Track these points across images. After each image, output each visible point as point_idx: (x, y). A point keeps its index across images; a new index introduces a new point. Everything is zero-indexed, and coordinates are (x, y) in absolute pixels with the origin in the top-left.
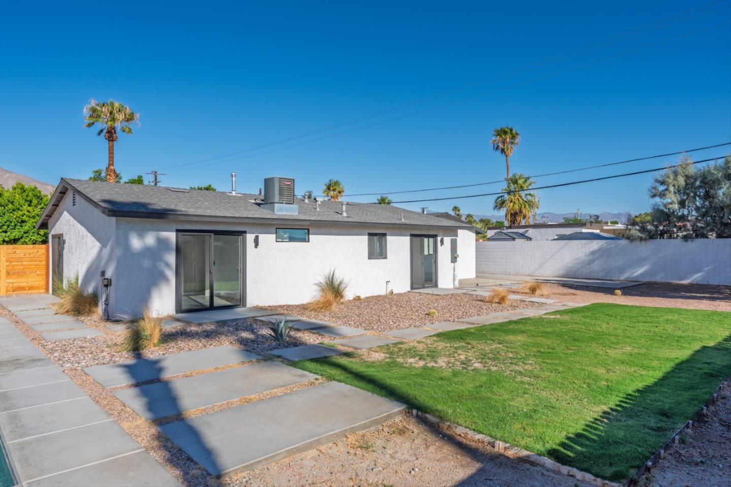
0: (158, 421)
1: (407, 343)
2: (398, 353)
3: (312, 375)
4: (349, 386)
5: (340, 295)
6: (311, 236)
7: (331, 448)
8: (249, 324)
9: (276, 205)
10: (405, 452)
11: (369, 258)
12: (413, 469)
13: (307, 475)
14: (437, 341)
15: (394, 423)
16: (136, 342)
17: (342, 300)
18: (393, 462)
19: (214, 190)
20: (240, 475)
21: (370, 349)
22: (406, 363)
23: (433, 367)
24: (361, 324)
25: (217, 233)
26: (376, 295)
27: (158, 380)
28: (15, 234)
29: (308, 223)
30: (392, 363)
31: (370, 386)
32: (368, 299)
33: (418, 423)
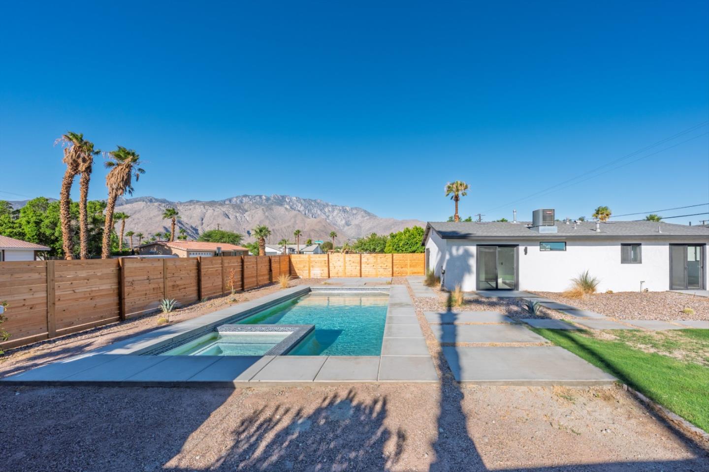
0: (443, 345)
1: (644, 332)
2: (630, 338)
3: (544, 339)
4: (570, 353)
5: (592, 288)
6: (567, 247)
7: (539, 390)
8: (516, 302)
9: (540, 227)
10: (604, 414)
11: (622, 262)
12: (606, 429)
13: (514, 401)
14: (681, 336)
15: (602, 390)
16: (450, 304)
17: (594, 293)
18: (589, 417)
19: (506, 221)
20: (472, 386)
21: (603, 331)
22: (635, 347)
23: (665, 356)
24: (604, 311)
25: (500, 246)
26: (630, 291)
27: (452, 324)
28: (414, 248)
29: (564, 238)
30: (619, 344)
31: (589, 356)
32: (620, 294)
33: (628, 396)
